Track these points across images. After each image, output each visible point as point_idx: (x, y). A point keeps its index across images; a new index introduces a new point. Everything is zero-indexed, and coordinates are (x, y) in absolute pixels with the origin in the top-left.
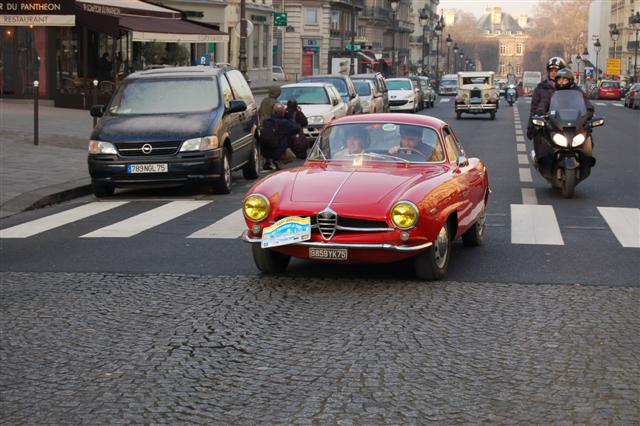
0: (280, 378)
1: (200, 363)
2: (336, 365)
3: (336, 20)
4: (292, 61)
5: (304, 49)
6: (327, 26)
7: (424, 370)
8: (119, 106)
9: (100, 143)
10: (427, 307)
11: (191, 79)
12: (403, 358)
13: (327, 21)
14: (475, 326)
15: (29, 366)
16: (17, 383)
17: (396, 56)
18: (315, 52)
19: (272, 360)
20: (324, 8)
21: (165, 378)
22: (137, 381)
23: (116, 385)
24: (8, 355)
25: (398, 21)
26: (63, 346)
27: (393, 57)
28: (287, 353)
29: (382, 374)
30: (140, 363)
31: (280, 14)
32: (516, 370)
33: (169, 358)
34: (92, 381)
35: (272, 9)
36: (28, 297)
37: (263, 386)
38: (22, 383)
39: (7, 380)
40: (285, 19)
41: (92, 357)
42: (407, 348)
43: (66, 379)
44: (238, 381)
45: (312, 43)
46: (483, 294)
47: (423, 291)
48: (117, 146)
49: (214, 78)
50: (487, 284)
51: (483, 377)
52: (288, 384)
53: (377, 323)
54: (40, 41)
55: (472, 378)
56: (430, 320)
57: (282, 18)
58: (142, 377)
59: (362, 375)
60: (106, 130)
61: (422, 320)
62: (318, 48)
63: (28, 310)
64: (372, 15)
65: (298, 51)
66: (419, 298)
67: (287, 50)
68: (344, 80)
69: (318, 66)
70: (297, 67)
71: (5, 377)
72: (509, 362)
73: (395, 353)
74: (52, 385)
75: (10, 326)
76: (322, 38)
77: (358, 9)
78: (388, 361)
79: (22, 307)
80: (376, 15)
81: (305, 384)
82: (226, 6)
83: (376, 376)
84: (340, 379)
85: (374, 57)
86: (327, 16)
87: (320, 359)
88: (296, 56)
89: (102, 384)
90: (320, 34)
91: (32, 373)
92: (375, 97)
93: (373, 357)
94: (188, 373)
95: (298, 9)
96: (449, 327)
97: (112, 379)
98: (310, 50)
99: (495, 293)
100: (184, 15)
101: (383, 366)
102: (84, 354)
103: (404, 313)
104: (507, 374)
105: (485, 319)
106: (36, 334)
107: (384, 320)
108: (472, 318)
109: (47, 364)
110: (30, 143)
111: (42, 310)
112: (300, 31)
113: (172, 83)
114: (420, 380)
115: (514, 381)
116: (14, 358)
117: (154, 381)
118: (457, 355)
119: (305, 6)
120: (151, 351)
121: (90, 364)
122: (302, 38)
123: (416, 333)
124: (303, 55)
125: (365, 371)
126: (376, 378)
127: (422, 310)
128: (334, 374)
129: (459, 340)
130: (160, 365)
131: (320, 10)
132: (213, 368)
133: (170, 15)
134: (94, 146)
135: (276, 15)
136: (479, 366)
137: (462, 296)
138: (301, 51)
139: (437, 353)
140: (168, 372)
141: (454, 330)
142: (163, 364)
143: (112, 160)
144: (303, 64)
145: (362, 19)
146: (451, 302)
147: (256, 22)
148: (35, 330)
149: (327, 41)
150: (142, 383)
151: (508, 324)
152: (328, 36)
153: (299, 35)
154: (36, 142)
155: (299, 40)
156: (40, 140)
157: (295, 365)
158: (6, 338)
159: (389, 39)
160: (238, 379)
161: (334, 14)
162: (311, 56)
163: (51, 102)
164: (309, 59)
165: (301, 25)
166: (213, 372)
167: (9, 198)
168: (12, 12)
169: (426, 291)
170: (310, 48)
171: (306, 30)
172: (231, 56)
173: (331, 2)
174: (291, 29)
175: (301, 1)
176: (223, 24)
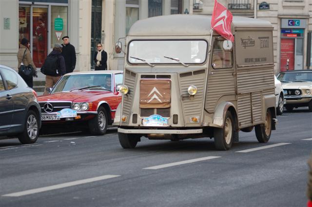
5: (283, 31)
18: (299, 35)
62: (304, 29)
69: (302, 53)
76: (307, 17)
90: (305, 12)
98: (291, 33)
112: (278, 8)
122: (280, 18)
124: (282, 39)
138: (279, 34)
144: (282, 50)
153: (275, 14)
155: (276, 20)
162: (292, 40)
164: (291, 44)
165: (280, 0)
170: (290, 29)
171: (283, 7)
172: (102, 37)
174: (265, 6)
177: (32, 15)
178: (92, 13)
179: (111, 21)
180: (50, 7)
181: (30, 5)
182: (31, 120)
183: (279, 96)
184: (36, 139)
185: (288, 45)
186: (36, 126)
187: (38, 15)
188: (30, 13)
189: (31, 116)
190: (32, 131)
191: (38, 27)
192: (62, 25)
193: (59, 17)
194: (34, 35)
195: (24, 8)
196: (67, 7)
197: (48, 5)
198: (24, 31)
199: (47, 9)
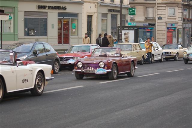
3: (186, 13)
4: (161, 35)
5: (168, 28)
6: (181, 16)
13: (180, 14)
18: (174, 30)
20: (178, 7)
40: (135, 11)
57: (133, 11)
62: (176, 27)
65: (164, 29)
67: (158, 29)
69: (175, 37)
70: (164, 37)
76: (177, 23)
82: (83, 3)
86: (180, 11)
88: (163, 32)
90: (177, 20)
95: (164, 8)
112: (165, 19)
119: (168, 6)
122: (167, 23)
124: (168, 32)
135: (129, 9)
138: (166, 28)
144: (167, 36)
147: (113, 13)
149: (181, 24)
152: (182, 22)
153: (164, 21)
155: (165, 24)
161: (185, 10)
162: (172, 32)
165: (166, 16)
170: (171, 28)
171: (168, 18)
172: (92, 31)
173: (183, 4)
174: (160, 18)
175: (166, 4)
176: (81, 13)
177: (63, 22)
178: (88, 21)
179: (96, 25)
180: (70, 19)
181: (62, 18)
182: (56, 64)
183: (161, 55)
184: (58, 72)
185: (170, 34)
186: (58, 67)
187: (66, 22)
188: (62, 22)
189: (56, 63)
190: (56, 69)
191: (65, 27)
192: (75, 27)
193: (74, 23)
194: (64, 30)
195: (60, 20)
196: (77, 19)
197: (69, 19)
198: (60, 29)
199: (69, 20)
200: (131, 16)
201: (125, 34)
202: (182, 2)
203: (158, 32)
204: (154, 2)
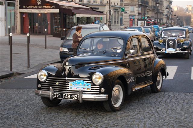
0: (112, 125)
1: (86, 119)
2: (130, 121)
3: (140, 9)
4: (126, 22)
5: (130, 18)
6: (137, 11)
7: (159, 122)
8: (69, 37)
9: (63, 48)
10: (162, 101)
11: (92, 28)
12: (153, 118)
13: (137, 10)
14: (177, 107)
15: (32, 120)
16: (27, 126)
17: (158, 20)
18: (134, 19)
19: (109, 119)
21: (74, 124)
22: (65, 125)
23: (58, 127)
24: (26, 116)
25: (159, 10)
26: (43, 113)
27: (157, 21)
28: (115, 116)
29: (145, 124)
30: (67, 119)
31: (122, 8)
32: (189, 122)
33: (77, 118)
34: (51, 125)
35: (120, 7)
36: (36, 97)
37: (106, 127)
38: (29, 126)
39: (24, 124)
40: (124, 9)
41: (52, 117)
42: (154, 115)
43: (43, 124)
44: (98, 126)
45: (132, 17)
46: (181, 96)
47: (161, 95)
48: (68, 49)
49: (99, 28)
50: (182, 93)
51: (178, 125)
52: (114, 127)
53: (145, 106)
54: (49, 17)
55: (174, 125)
56: (163, 105)
57: (123, 9)
58: (67, 124)
59: (138, 124)
60: (65, 44)
61: (160, 105)
62: (134, 18)
63: (35, 101)
64: (151, 8)
65: (128, 19)
66: (160, 98)
67: (125, 19)
68: (141, 28)
69: (134, 24)
70: (128, 24)
71: (24, 123)
72: (187, 120)
73: (150, 116)
74: (38, 127)
75: (28, 106)
76: (135, 15)
77: (146, 6)
78: (147, 119)
79: (33, 100)
80: (152, 8)
81: (119, 127)
82: (106, 6)
83: (143, 124)
84: (131, 125)
85: (152, 21)
86: (137, 8)
87: (125, 118)
88: (128, 21)
89: (54, 126)
90: (135, 14)
91: (32, 122)
92: (151, 33)
93: (143, 118)
94: (82, 122)
95: (128, 7)
96: (168, 107)
97: (57, 125)
98: (132, 19)
99: (184, 96)
100: (92, 9)
101: (145, 121)
102: (50, 116)
103: (154, 102)
104: (186, 124)
105: (180, 105)
106: (36, 109)
107: (148, 105)
108: (176, 105)
109: (38, 119)
110: (44, 48)
111: (40, 101)
112: (129, 13)
113: (85, 29)
114: (157, 126)
115: (188, 126)
116: (28, 117)
117: (71, 125)
118: (170, 117)
119: (130, 5)
120: (71, 115)
121: (51, 119)
122: (129, 15)
123: (157, 109)
124: (130, 21)
125: (139, 123)
126: (143, 125)
127: (160, 102)
128: (129, 123)
129: (171, 112)
130: (74, 120)
131: (135, 7)
132: (90, 121)
133: (88, 9)
134: (61, 49)
135: (121, 8)
136: (177, 121)
137: (174, 97)
138: (129, 19)
139: (164, 116)
140: (75, 122)
141: (170, 109)
142: (75, 119)
143: (67, 53)
144: (130, 23)
145: (148, 9)
146: (170, 99)
147: (115, 11)
148: (36, 108)
149: (137, 16)
150: (66, 126)
151: (188, 106)
152: (137, 14)
153: (128, 14)
154: (46, 48)
156: (47, 47)
157: (117, 120)
158: (27, 110)
159: (156, 15)
160: (98, 125)
161: (139, 8)
162: (132, 21)
163: (52, 36)
164: (132, 22)
165: (129, 11)
166: (90, 122)
167: (35, 65)
168: (40, 9)
169: (162, 96)
171: (130, 13)
173: (138, 4)
174: (126, 13)
175: (129, 4)
176: (105, 11)
200: (122, 12)
201: (141, 23)
202: (137, 3)
203: (125, 21)
204: (122, 3)
